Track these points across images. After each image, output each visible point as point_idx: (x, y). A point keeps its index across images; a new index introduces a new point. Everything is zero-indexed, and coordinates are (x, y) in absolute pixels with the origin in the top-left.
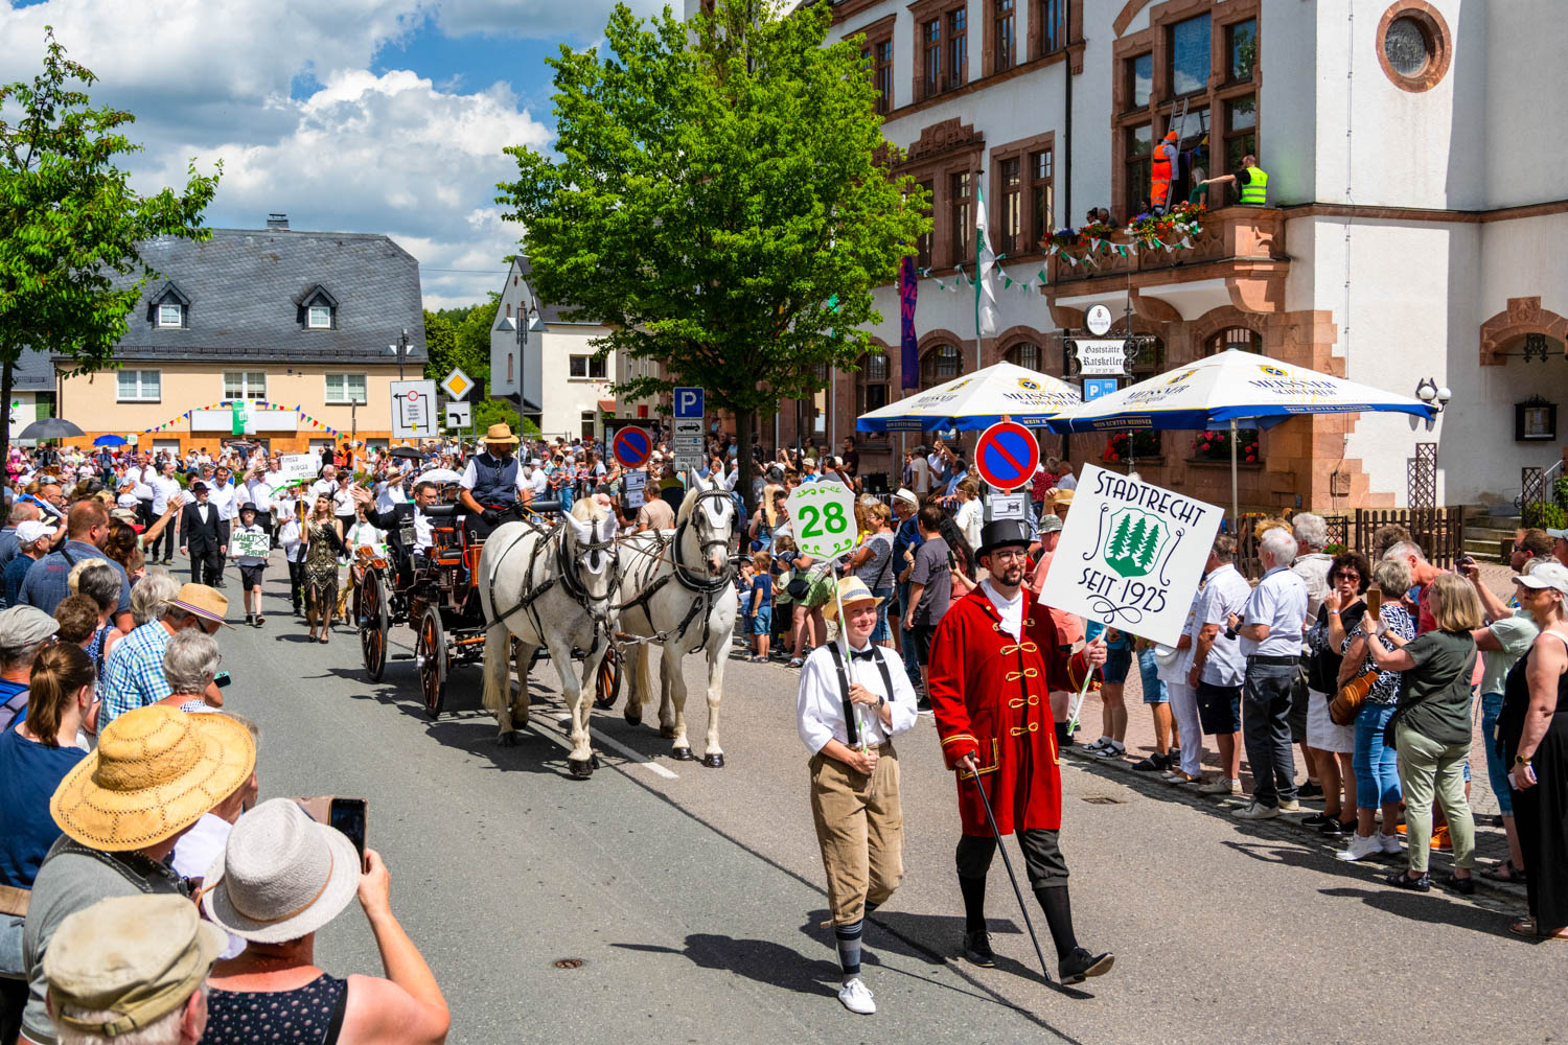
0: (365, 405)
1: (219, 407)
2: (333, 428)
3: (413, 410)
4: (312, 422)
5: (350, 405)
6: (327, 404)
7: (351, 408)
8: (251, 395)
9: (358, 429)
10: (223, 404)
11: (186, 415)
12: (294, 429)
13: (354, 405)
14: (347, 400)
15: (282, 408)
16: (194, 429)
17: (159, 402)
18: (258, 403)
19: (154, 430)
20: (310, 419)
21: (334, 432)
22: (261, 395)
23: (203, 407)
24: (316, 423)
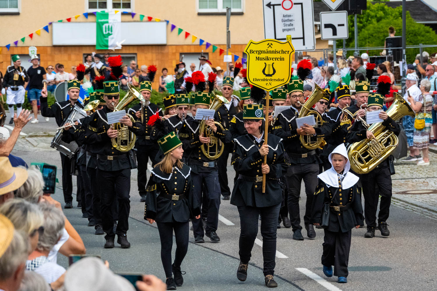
0: (241, 14)
1: (82, 18)
2: (206, 41)
3: (288, 20)
4: (183, 34)
5: (223, 14)
6: (200, 14)
7: (224, 18)
8: (116, 5)
9: (232, 42)
10: (87, 15)
11: (46, 29)
12: (164, 42)
13: (228, 14)
14: (221, 9)
15: (150, 19)
16: (56, 42)
17: (18, 14)
18: (123, 14)
19: (12, 44)
20: (180, 31)
21: (208, 45)
22: (128, 5)
23: (65, 19)
24: (187, 34)
